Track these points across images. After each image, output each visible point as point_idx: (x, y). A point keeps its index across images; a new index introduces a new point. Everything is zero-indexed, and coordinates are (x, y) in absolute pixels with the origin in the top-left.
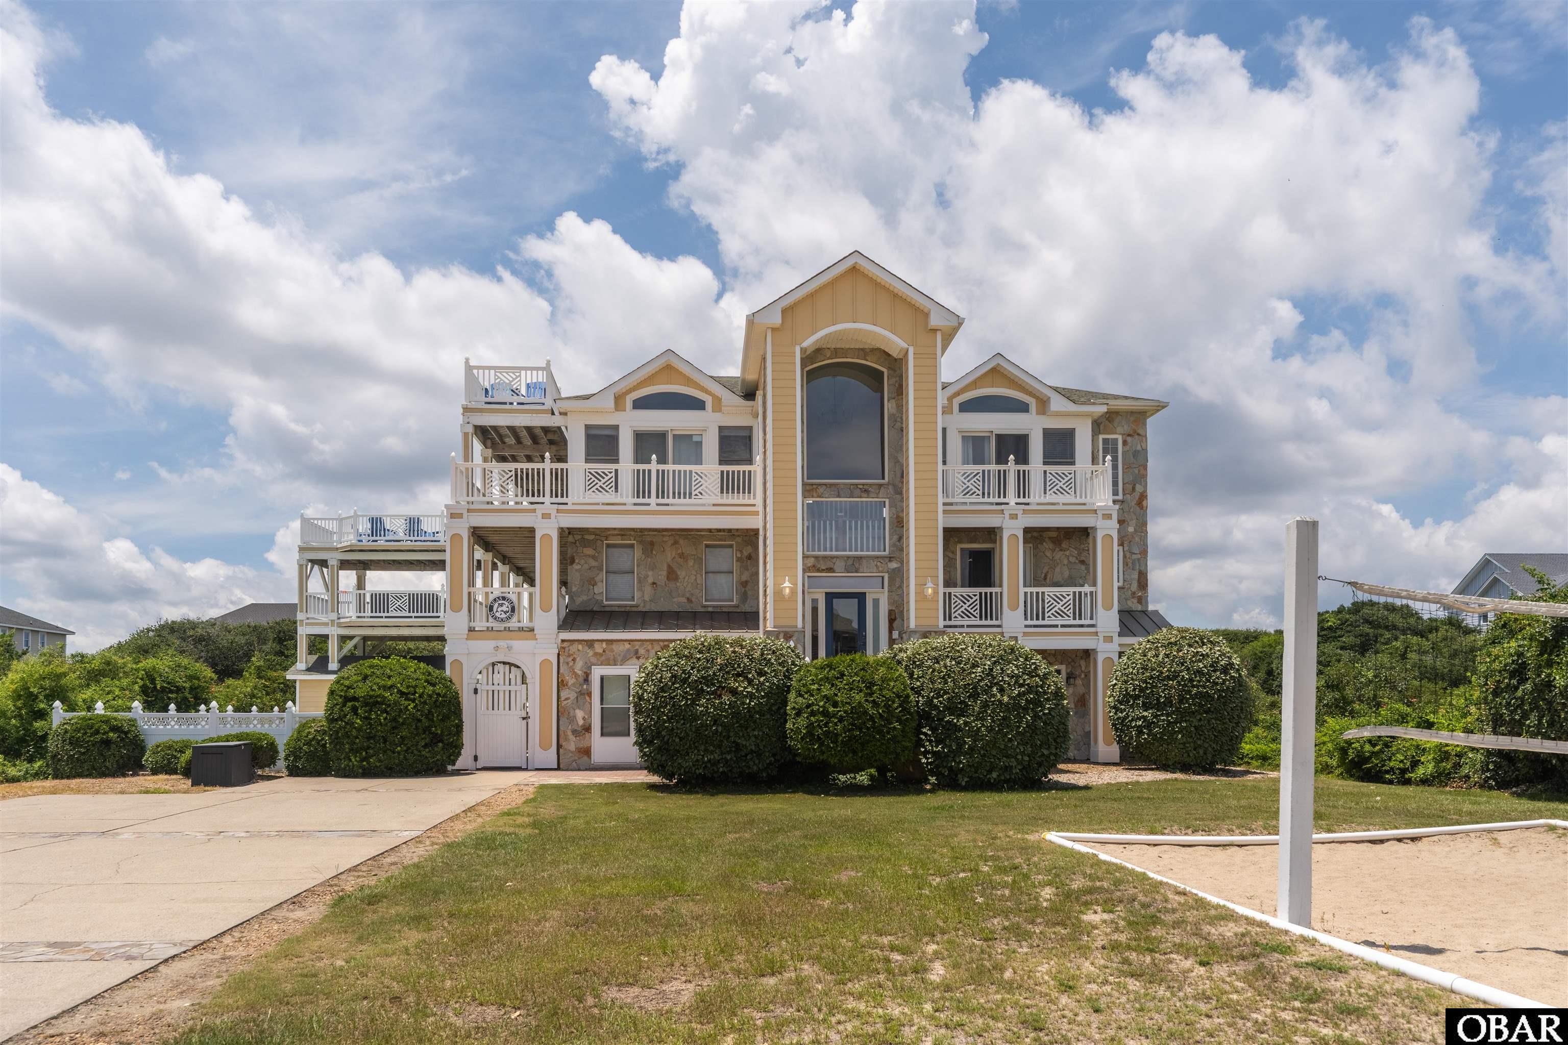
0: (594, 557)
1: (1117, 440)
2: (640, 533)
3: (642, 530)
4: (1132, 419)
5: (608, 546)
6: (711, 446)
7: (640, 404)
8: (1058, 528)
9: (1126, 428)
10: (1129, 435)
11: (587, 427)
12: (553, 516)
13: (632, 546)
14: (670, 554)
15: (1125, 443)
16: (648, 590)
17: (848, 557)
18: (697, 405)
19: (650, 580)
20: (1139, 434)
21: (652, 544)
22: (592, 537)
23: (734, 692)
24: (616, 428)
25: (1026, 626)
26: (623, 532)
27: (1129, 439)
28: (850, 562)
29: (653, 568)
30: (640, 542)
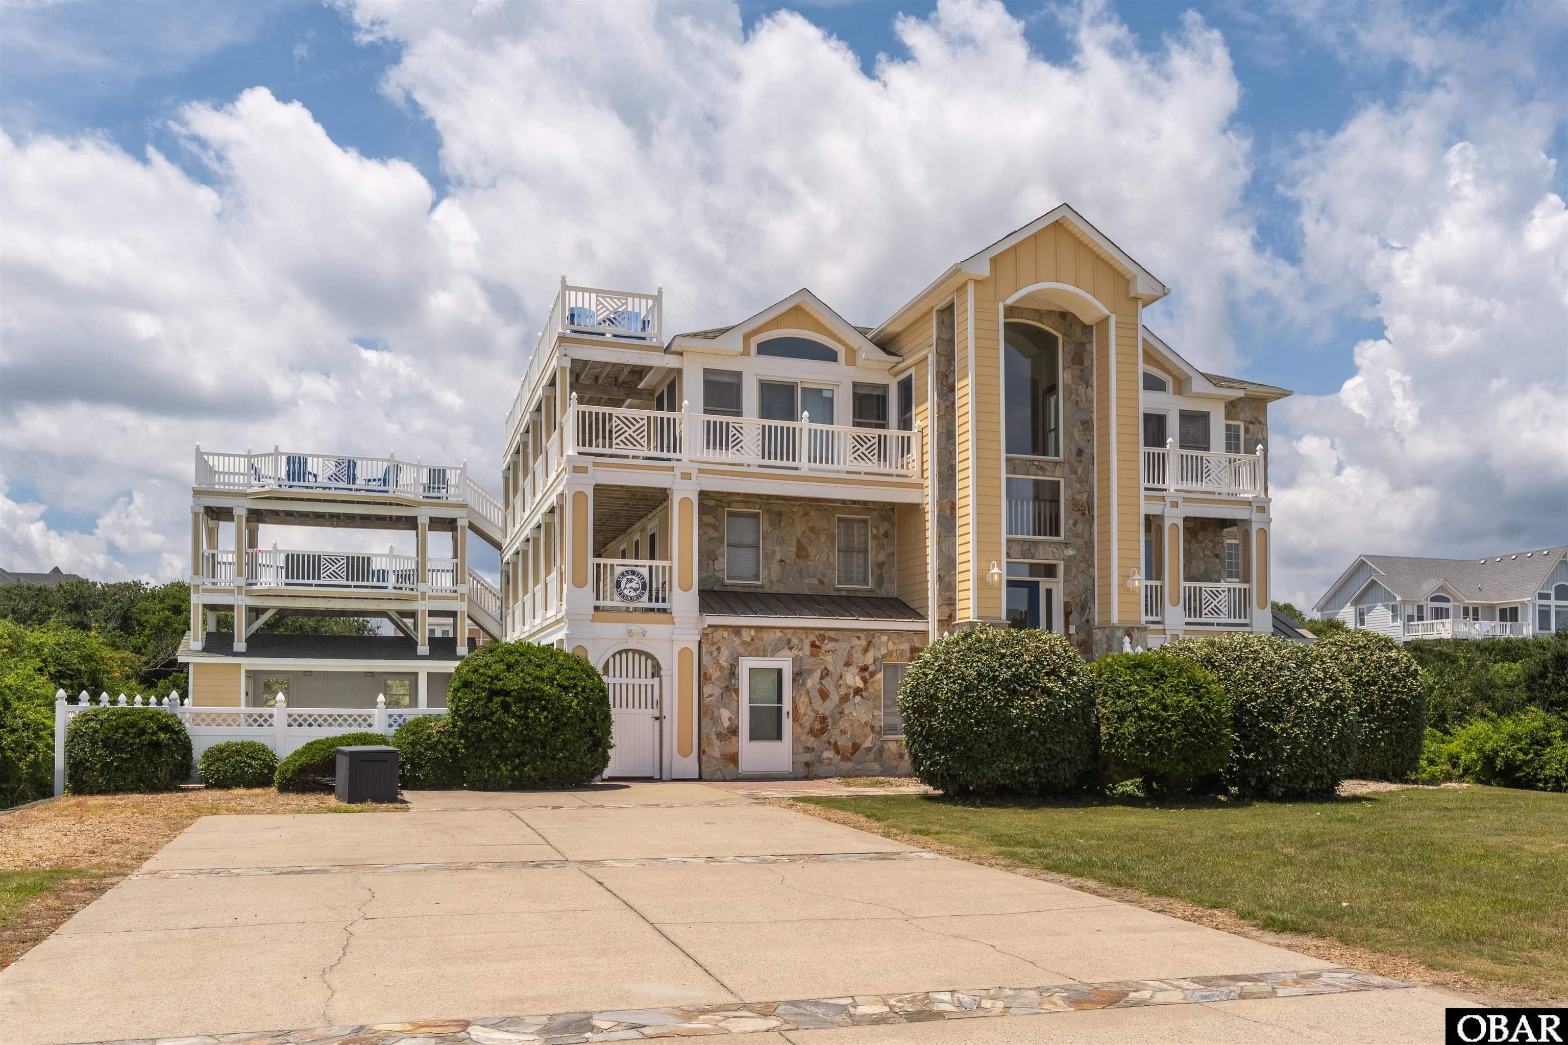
0: (714, 527)
1: (1239, 426)
2: (766, 500)
3: (769, 497)
4: (1254, 406)
5: (730, 514)
6: (844, 404)
7: (766, 349)
8: (1195, 518)
9: (1248, 415)
10: (1251, 423)
11: (706, 371)
12: (693, 477)
13: (756, 516)
14: (800, 528)
15: (1247, 430)
16: (775, 567)
17: (1025, 541)
18: (829, 355)
19: (778, 556)
20: (1260, 422)
21: (780, 514)
22: (713, 503)
23: (1048, 692)
24: (739, 375)
25: (1187, 624)
26: (748, 499)
27: (1251, 426)
28: (1026, 547)
29: (781, 542)
30: (768, 512)
